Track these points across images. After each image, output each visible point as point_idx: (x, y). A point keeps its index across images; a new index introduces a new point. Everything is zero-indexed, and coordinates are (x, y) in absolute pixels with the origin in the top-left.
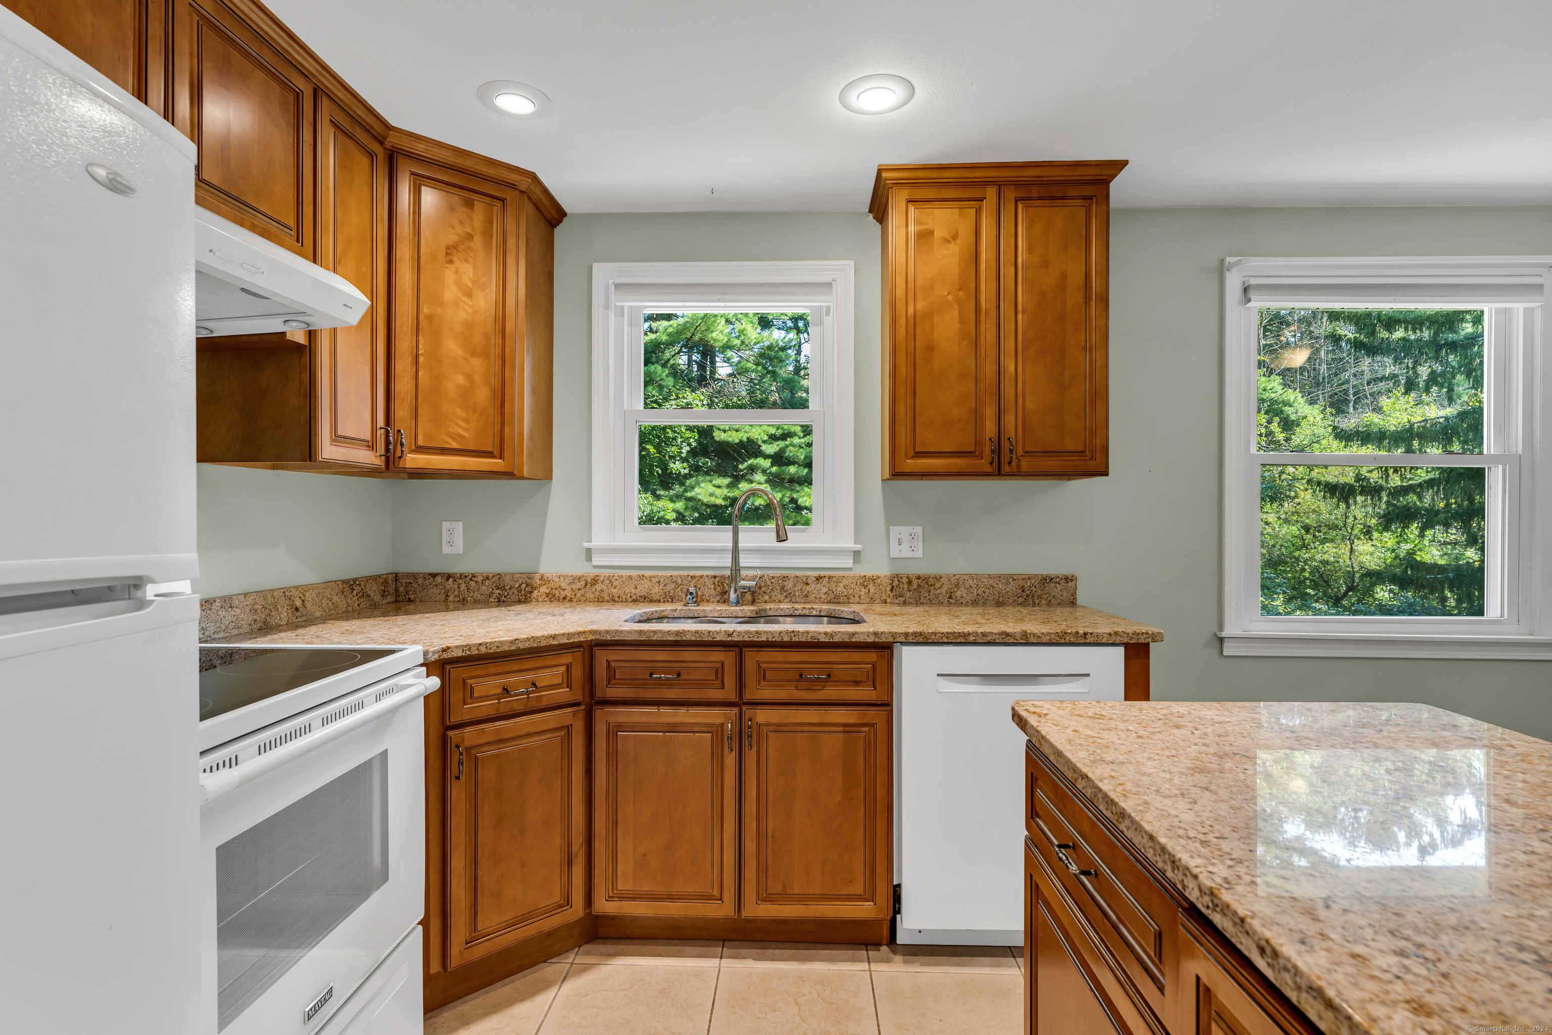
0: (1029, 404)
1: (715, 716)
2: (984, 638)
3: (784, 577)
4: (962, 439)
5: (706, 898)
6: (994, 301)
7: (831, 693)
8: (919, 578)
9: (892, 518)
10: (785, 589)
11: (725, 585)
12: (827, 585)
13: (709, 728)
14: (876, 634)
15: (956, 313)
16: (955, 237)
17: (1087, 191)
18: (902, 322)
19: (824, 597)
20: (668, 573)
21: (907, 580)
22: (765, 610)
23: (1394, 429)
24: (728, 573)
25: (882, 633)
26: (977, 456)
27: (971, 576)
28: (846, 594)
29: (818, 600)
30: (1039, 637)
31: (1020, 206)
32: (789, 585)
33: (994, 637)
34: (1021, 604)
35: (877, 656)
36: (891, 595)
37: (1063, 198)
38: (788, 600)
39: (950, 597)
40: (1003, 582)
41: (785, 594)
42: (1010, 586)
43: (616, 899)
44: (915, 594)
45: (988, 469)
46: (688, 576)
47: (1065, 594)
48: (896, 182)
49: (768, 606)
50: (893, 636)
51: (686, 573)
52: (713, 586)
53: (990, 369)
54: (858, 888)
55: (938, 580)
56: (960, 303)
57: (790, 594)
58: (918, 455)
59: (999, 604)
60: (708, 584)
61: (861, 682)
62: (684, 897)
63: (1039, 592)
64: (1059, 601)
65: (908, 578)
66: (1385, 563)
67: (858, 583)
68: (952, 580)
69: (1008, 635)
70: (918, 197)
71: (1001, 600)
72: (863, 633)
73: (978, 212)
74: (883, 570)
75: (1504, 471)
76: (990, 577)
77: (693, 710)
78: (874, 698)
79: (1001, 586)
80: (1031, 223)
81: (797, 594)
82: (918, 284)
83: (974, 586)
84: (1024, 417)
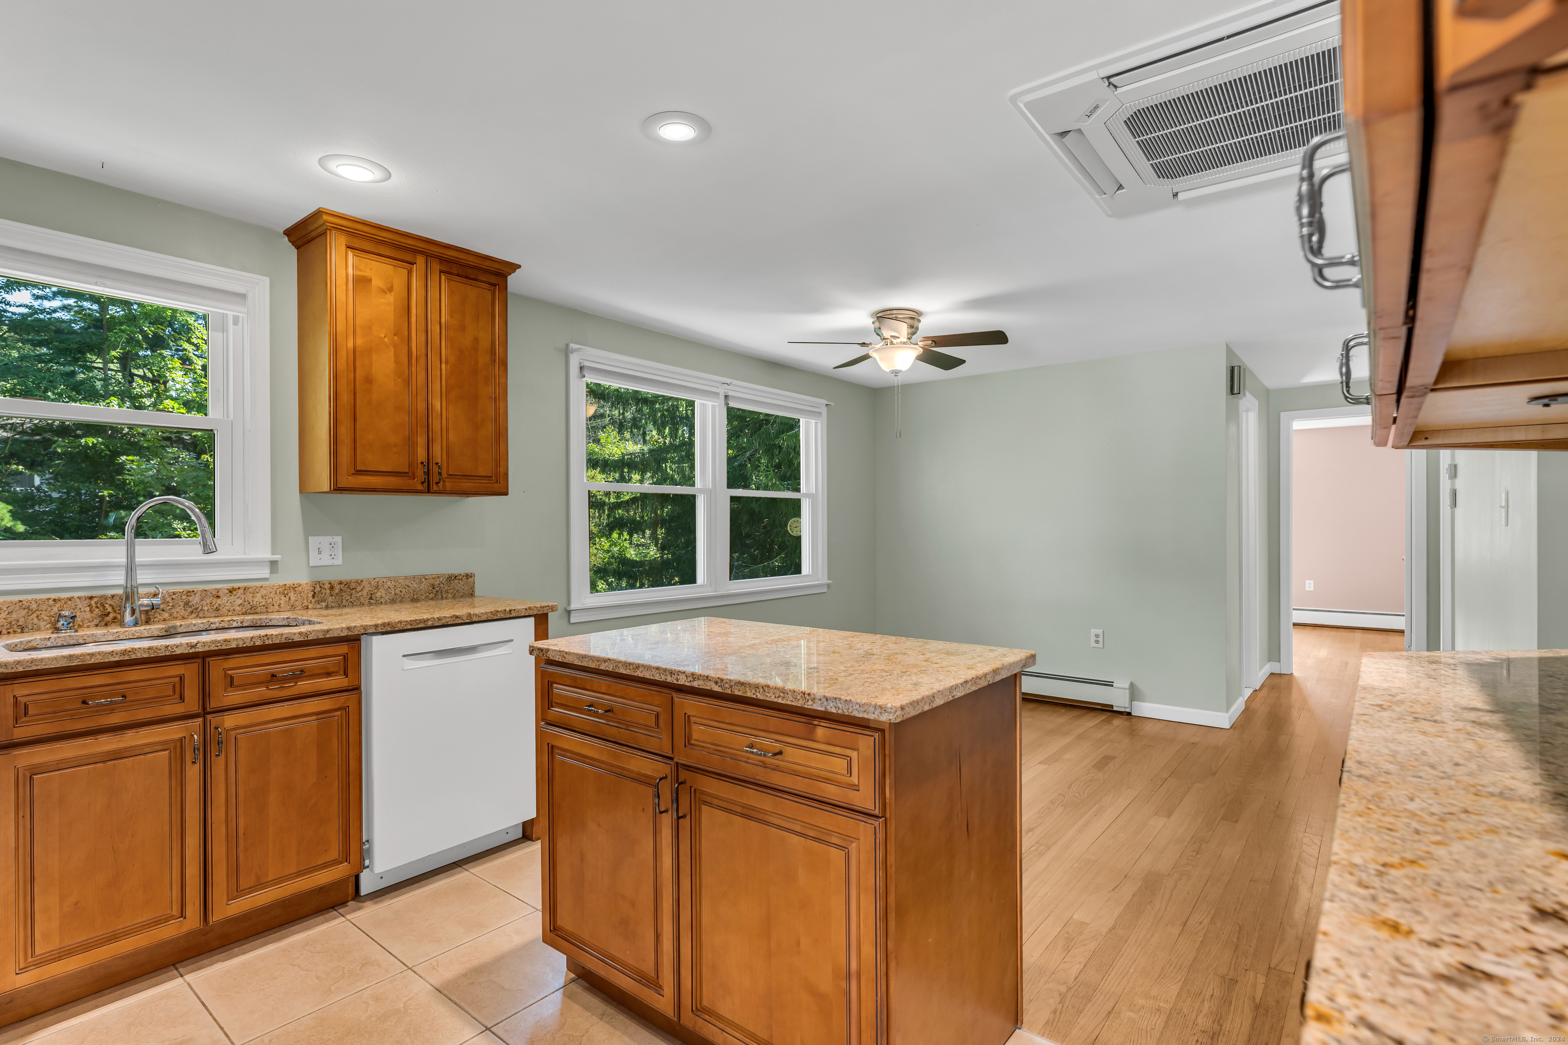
0: (452, 437)
1: (174, 731)
2: (440, 622)
3: (189, 592)
4: (397, 462)
5: (163, 921)
6: (423, 350)
7: (305, 685)
8: (341, 583)
9: (311, 528)
10: (190, 604)
11: (107, 606)
12: (242, 596)
13: (164, 746)
14: (349, 628)
15: (392, 354)
16: (390, 289)
17: (493, 280)
18: (343, 354)
19: (238, 609)
20: (16, 598)
21: (329, 586)
22: (174, 627)
23: (608, 457)
24: (120, 591)
25: (355, 627)
26: (410, 477)
27: (389, 578)
28: (264, 603)
29: (233, 612)
30: (479, 616)
31: (443, 277)
32: (195, 600)
33: (447, 620)
34: (432, 599)
35: (349, 647)
36: (313, 601)
37: (475, 280)
38: (194, 615)
39: (371, 598)
40: (417, 581)
41: (190, 610)
42: (423, 585)
43: (33, 967)
44: (337, 598)
45: (420, 487)
46: (48, 599)
47: (466, 588)
48: (335, 226)
49: (178, 623)
50: (364, 628)
51: (44, 596)
52: (88, 609)
53: (421, 406)
54: (334, 854)
55: (360, 584)
56: (395, 346)
57: (196, 609)
58: (359, 472)
59: (414, 600)
60: (80, 606)
61: (333, 672)
62: (132, 931)
63: (446, 588)
64: (461, 594)
65: (330, 583)
66: (603, 562)
67: (278, 592)
68: (373, 583)
69: (457, 617)
70: (356, 246)
71: (415, 597)
72: (336, 629)
73: (410, 272)
74: (302, 578)
75: (704, 497)
76: (406, 578)
77: (143, 731)
78: (346, 684)
79: (415, 585)
80: (451, 293)
81: (206, 608)
82: (358, 323)
83: (392, 587)
84: (447, 447)
